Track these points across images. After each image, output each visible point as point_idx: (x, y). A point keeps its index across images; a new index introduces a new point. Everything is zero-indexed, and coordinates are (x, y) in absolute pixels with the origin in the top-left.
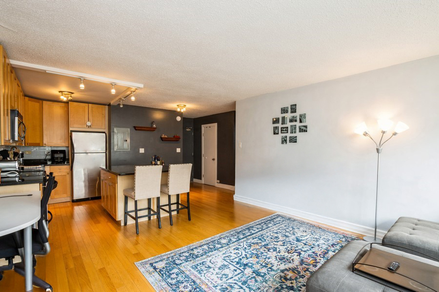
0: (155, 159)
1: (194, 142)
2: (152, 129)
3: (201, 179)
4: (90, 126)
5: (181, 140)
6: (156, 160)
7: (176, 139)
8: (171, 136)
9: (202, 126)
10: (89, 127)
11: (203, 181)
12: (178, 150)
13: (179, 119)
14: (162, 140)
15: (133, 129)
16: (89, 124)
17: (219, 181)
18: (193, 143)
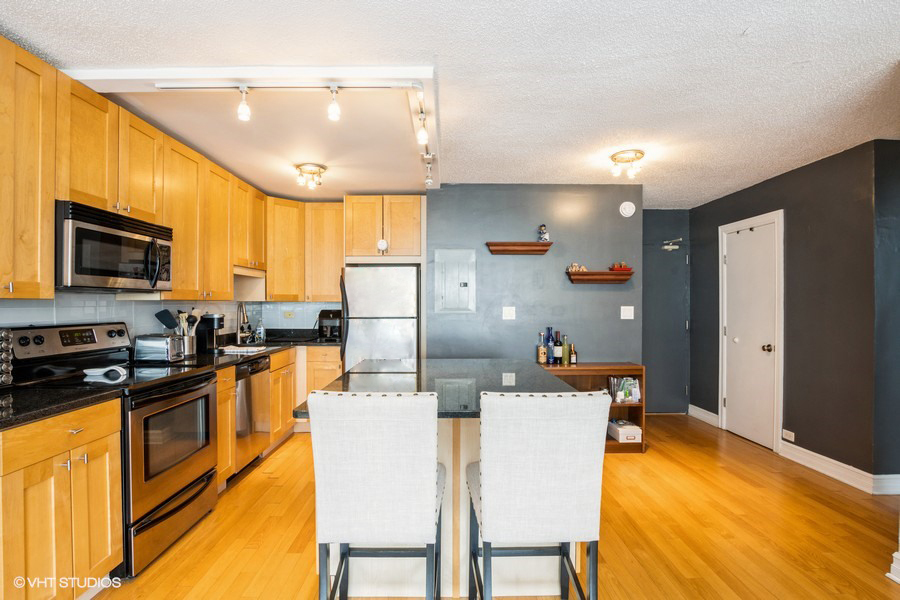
0: (547, 340)
1: (693, 285)
2: (538, 249)
3: (717, 413)
4: (387, 250)
5: (637, 279)
6: (551, 344)
7: (617, 277)
8: (601, 266)
9: (720, 228)
10: (384, 252)
11: (722, 420)
12: (628, 313)
13: (628, 209)
14: (572, 281)
15: (485, 250)
16: (382, 245)
17: (791, 436)
18: (688, 288)
